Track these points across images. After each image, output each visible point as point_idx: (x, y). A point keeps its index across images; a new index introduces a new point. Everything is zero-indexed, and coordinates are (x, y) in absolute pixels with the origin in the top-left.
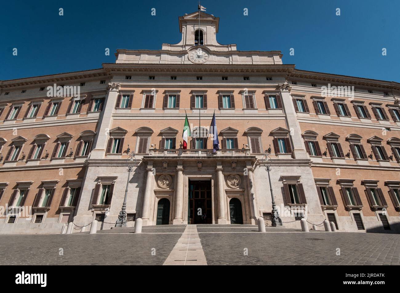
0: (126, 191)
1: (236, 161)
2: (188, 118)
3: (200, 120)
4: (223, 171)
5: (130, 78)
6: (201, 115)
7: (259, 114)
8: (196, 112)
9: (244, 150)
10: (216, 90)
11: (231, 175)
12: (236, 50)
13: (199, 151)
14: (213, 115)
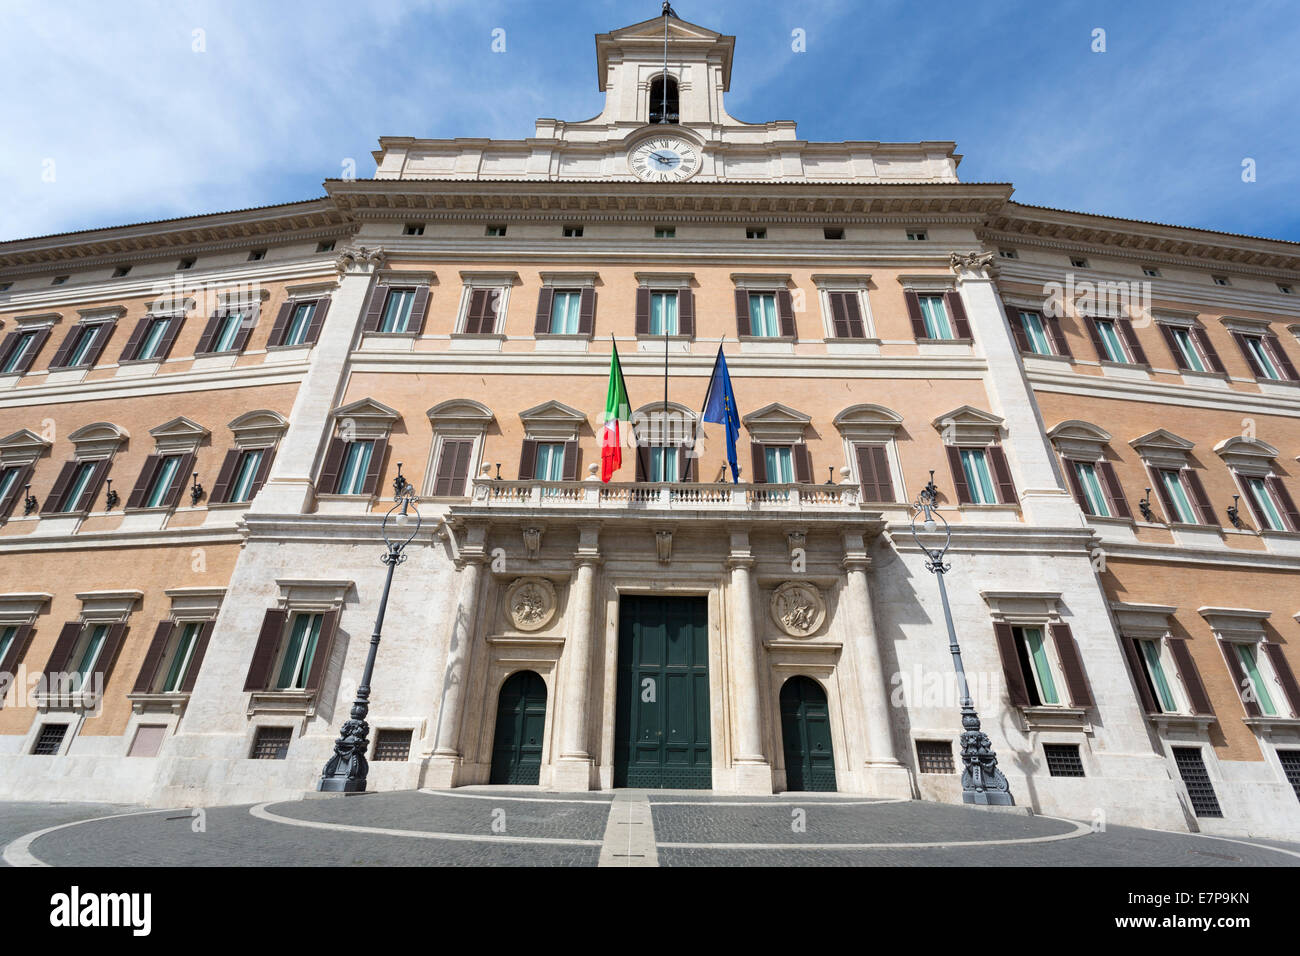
0: (376, 641)
1: (806, 532)
2: (625, 371)
3: (666, 376)
4: (752, 569)
5: (421, 232)
6: (670, 360)
7: (883, 357)
8: (653, 348)
9: (833, 491)
10: (727, 272)
11: (786, 586)
12: (795, 139)
13: (662, 492)
14: (714, 361)
